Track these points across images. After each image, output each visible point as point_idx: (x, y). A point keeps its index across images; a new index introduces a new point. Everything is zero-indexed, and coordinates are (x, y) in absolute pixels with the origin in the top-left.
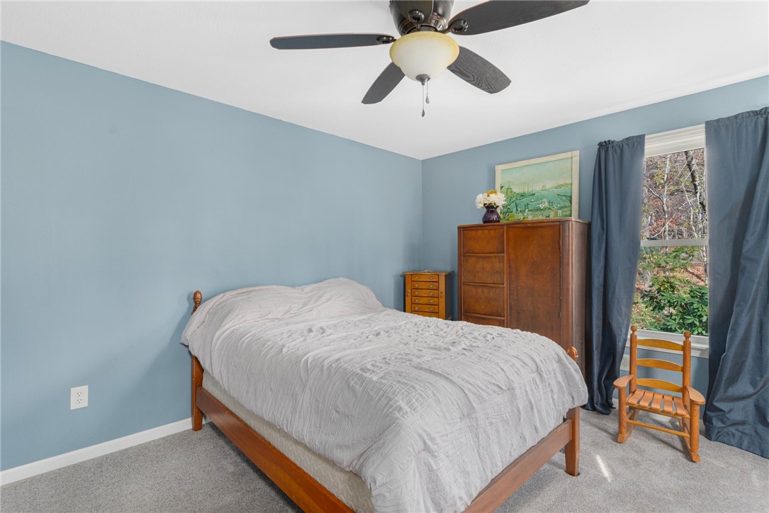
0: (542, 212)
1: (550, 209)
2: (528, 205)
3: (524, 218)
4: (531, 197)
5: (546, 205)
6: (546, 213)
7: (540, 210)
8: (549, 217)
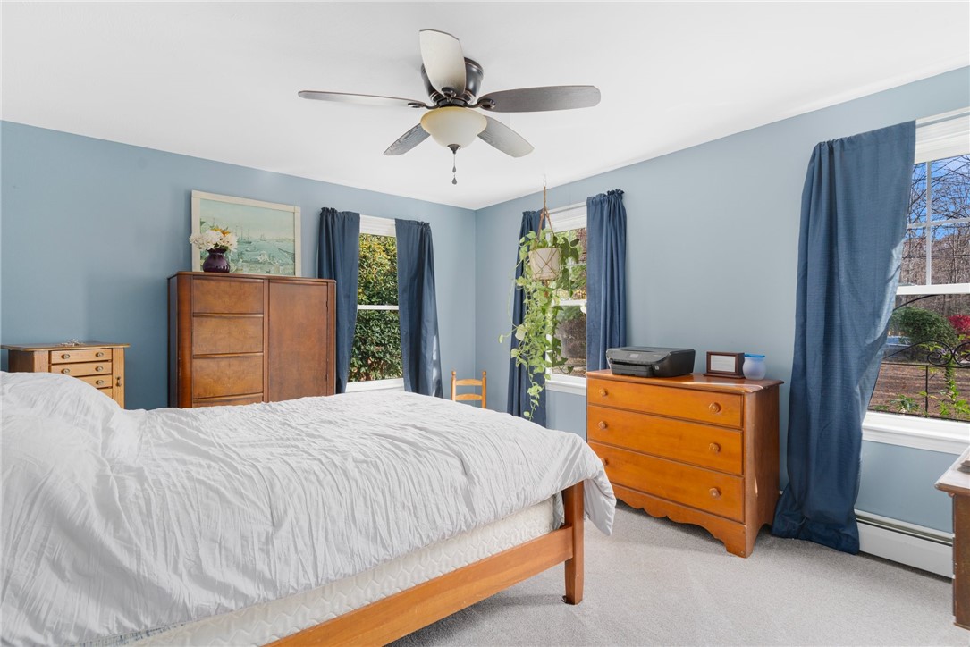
0: (261, 266)
1: (270, 263)
2: (242, 253)
3: (237, 270)
4: (247, 245)
5: (266, 258)
6: (266, 267)
7: (258, 262)
8: (269, 272)
